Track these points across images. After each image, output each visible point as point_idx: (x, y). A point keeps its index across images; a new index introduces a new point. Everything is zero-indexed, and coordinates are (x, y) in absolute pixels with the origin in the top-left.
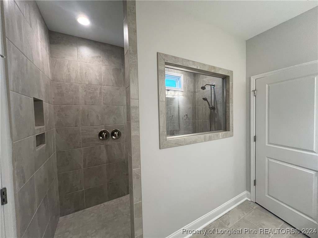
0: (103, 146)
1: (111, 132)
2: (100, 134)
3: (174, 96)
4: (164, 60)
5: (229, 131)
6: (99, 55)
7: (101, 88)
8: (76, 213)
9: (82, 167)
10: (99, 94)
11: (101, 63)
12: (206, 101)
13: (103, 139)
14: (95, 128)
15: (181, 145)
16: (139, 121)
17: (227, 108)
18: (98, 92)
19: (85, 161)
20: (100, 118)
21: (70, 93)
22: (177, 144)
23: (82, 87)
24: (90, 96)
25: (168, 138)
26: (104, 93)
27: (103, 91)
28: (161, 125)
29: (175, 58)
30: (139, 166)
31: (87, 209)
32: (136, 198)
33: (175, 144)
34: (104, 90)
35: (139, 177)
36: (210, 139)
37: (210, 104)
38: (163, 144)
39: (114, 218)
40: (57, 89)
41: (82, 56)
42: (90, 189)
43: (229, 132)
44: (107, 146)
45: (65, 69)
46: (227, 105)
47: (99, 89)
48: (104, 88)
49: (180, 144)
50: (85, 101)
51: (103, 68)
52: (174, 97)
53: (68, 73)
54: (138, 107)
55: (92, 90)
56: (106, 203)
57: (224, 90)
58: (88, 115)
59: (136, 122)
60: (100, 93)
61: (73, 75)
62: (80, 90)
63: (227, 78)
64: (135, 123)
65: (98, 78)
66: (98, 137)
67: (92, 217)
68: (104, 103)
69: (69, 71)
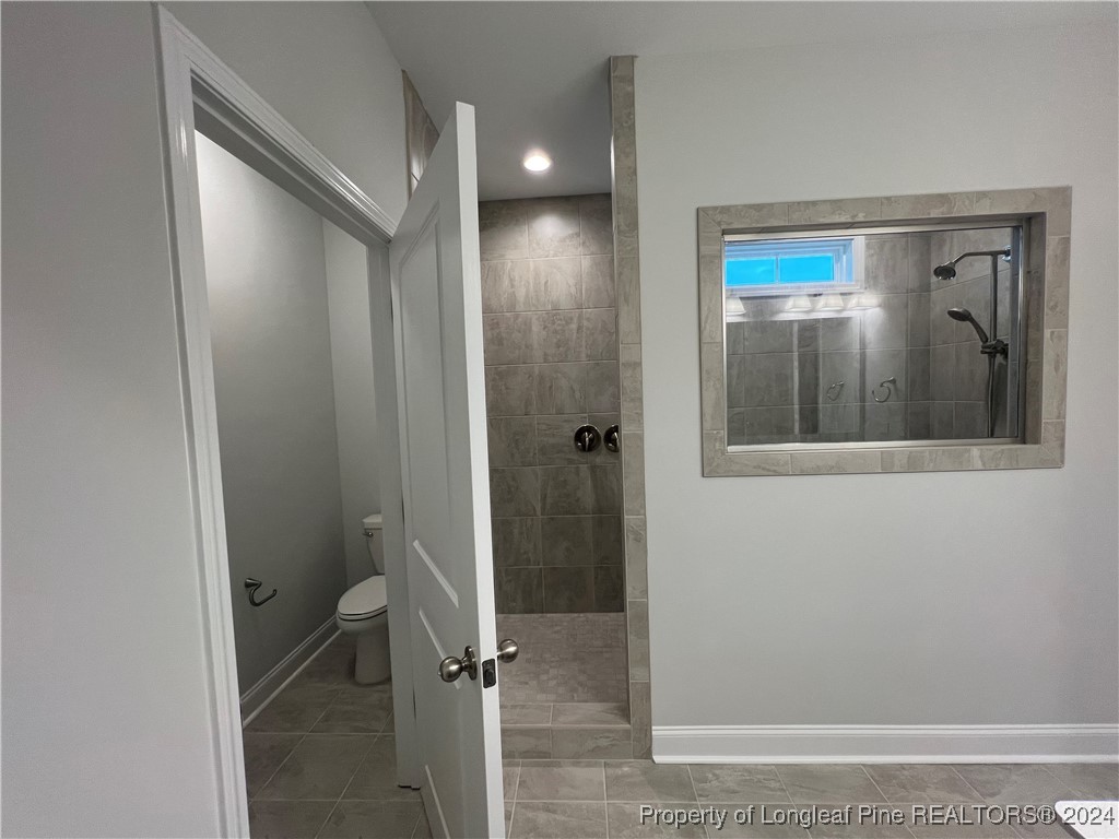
0: (584, 468)
1: (604, 432)
2: (579, 436)
3: (843, 310)
4: (719, 224)
5: (1036, 441)
6: (576, 230)
7: (580, 317)
8: (526, 615)
9: (539, 512)
10: (575, 332)
11: (581, 249)
12: (968, 323)
13: (583, 449)
14: (565, 421)
15: (777, 474)
16: (641, 400)
17: (1031, 350)
18: (574, 326)
19: (544, 498)
20: (577, 395)
21: (513, 336)
22: (763, 469)
23: (538, 319)
24: (555, 340)
25: (731, 449)
26: (588, 329)
27: (585, 323)
28: (708, 410)
29: (759, 207)
30: (642, 512)
31: (549, 615)
32: (634, 588)
33: (755, 467)
34: (588, 319)
35: (641, 539)
36: (913, 466)
37: (988, 335)
38: (715, 464)
39: (604, 649)
40: (492, 329)
41: (538, 244)
42: (555, 569)
43: (1037, 446)
44: (593, 469)
45: (506, 282)
46: (1032, 334)
47: (575, 320)
48: (588, 316)
49: (774, 471)
50: (545, 354)
51: (586, 262)
52: (845, 314)
53: (511, 290)
54: (640, 364)
55: (559, 325)
56: (590, 616)
57: (1018, 274)
58: (551, 387)
59: (633, 400)
60: (579, 328)
61: (521, 294)
62: (535, 328)
63: (1033, 222)
64: (632, 404)
65: (573, 290)
66: (572, 442)
67: (556, 632)
68: (587, 356)
69: (513, 286)
